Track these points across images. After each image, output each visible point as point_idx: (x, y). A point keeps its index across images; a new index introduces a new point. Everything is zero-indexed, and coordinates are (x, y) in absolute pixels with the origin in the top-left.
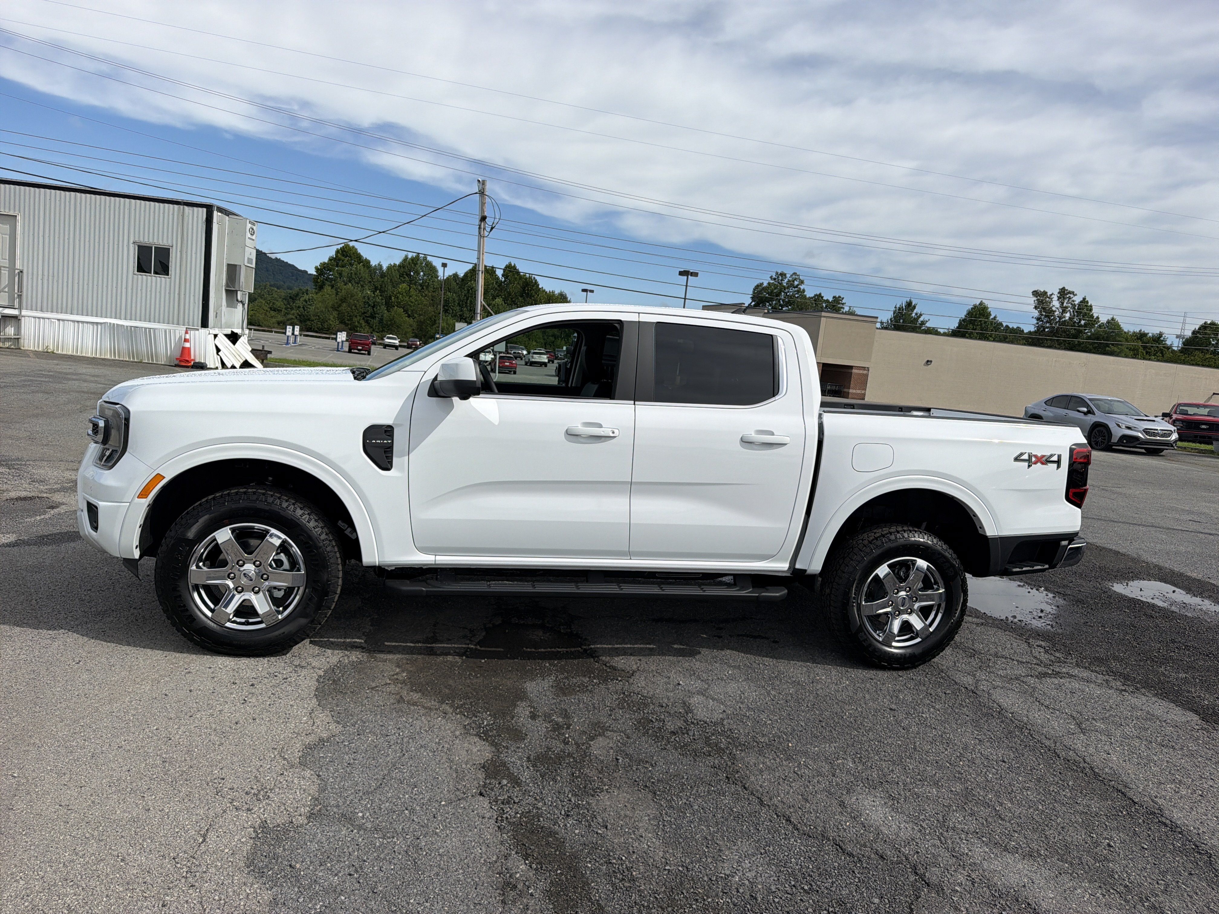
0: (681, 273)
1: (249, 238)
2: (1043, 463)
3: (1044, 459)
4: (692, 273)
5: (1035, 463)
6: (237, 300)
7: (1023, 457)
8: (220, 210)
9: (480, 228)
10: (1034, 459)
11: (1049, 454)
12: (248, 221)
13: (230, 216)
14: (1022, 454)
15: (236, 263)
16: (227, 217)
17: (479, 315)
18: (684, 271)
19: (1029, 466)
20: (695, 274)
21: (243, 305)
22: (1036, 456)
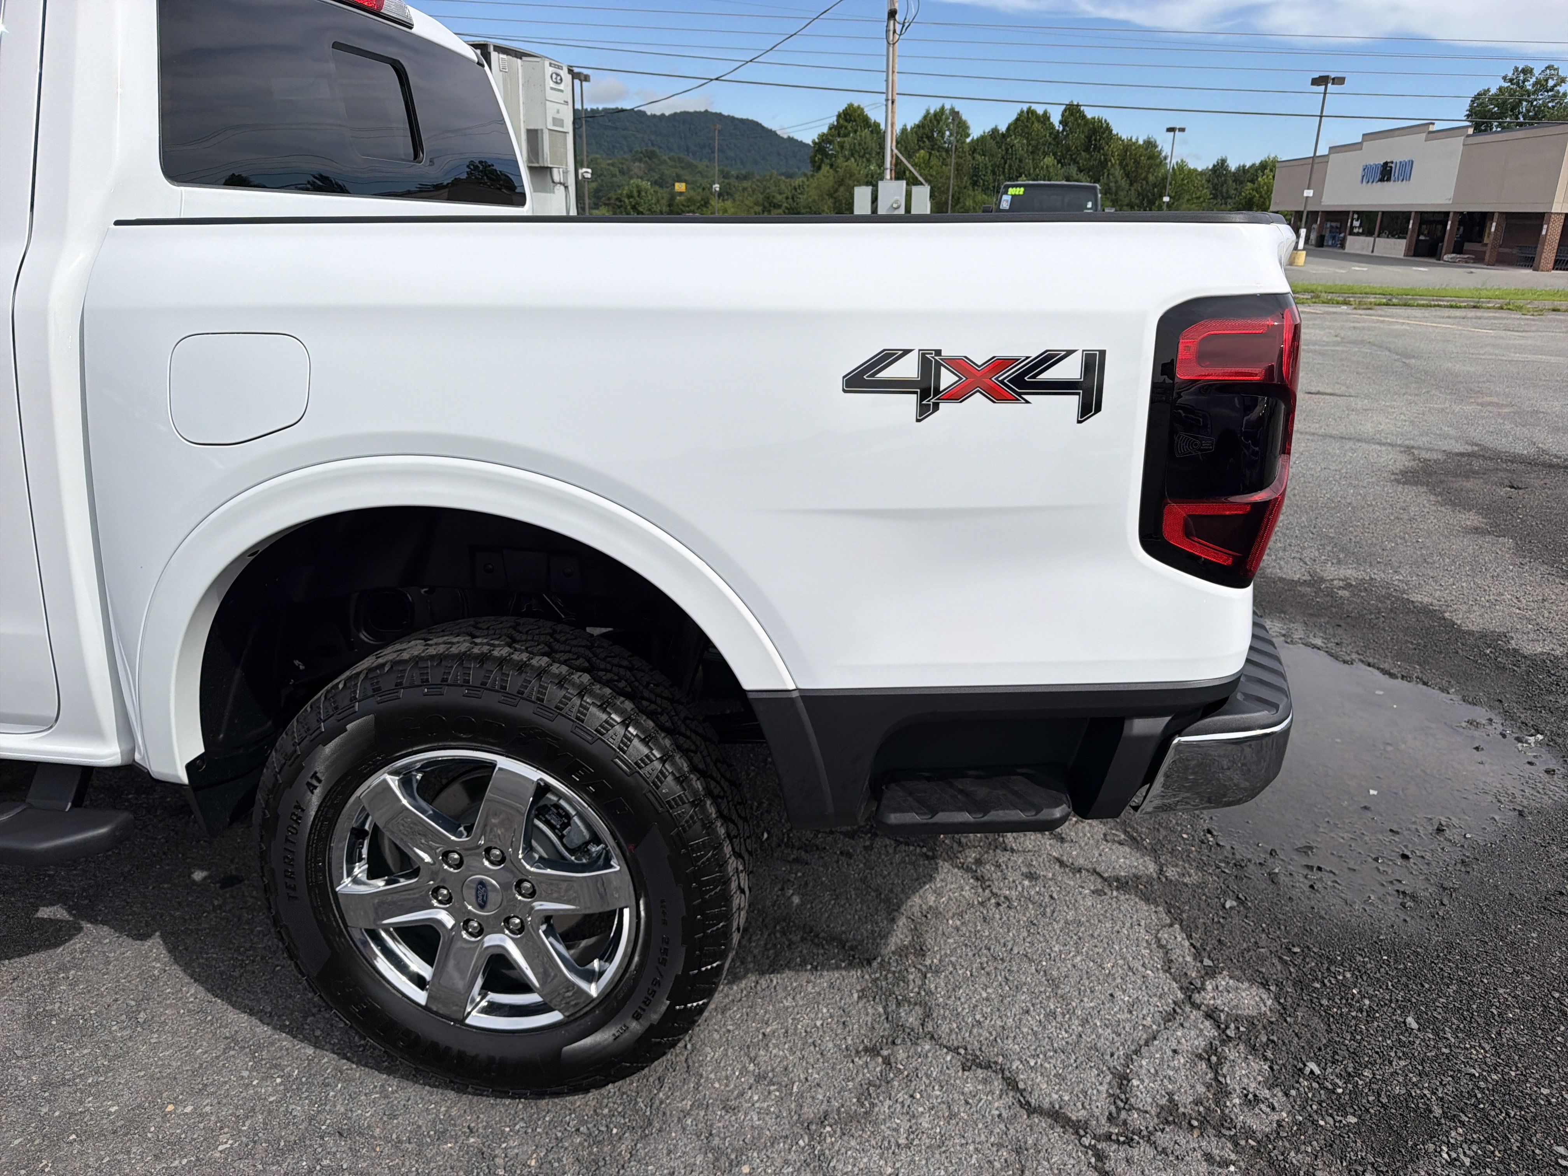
0: (1316, 82)
1: (552, 89)
2: (996, 395)
3: (1006, 375)
4: (1333, 79)
5: (957, 395)
6: (553, 182)
7: (890, 373)
8: (500, 49)
9: (887, 31)
10: (947, 379)
11: (1034, 353)
12: (547, 63)
13: (524, 58)
14: (887, 357)
15: (536, 128)
16: (519, 60)
17: (888, 172)
18: (1321, 77)
19: (924, 411)
20: (1340, 81)
21: (566, 187)
22: (959, 365)
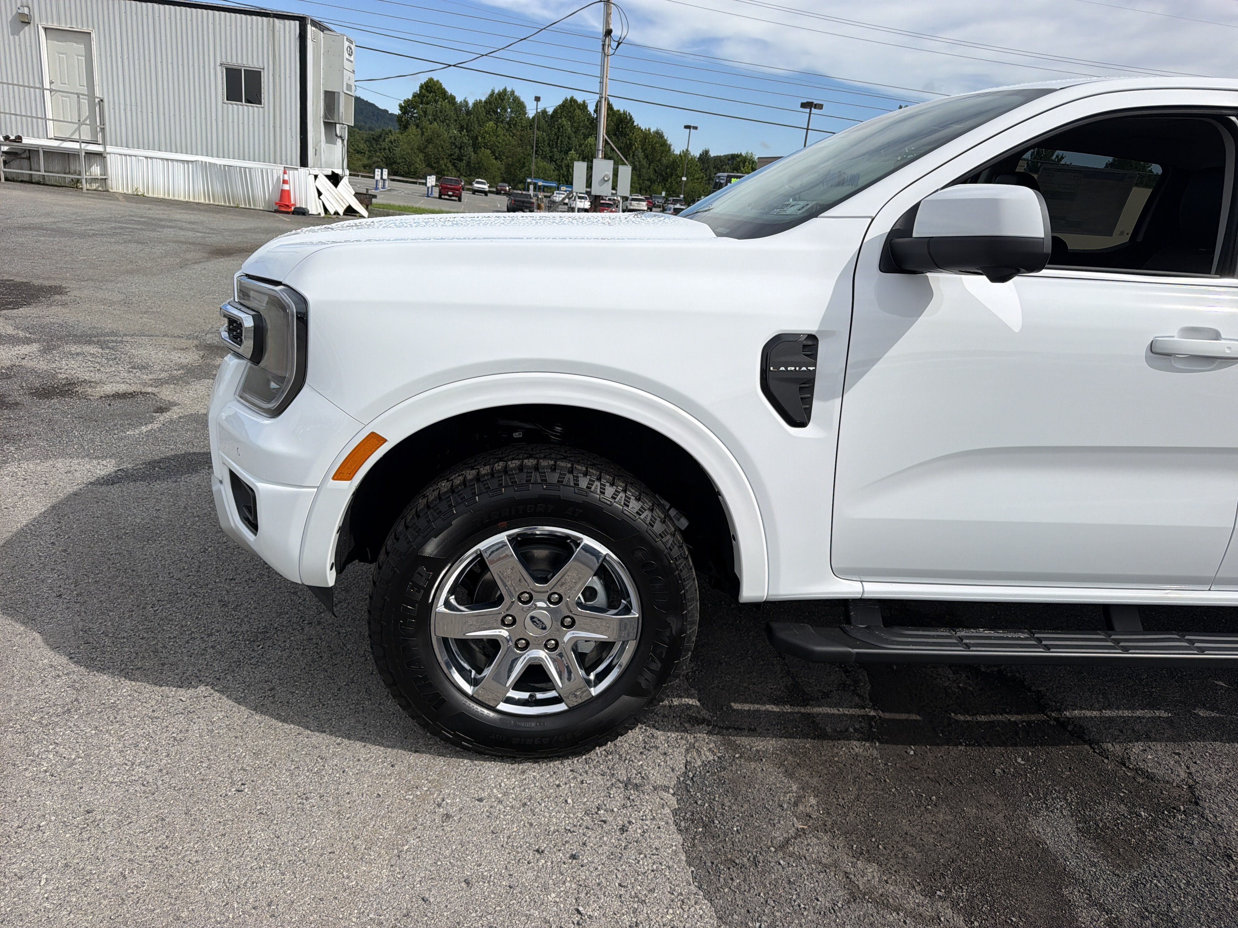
0: (804, 105)
1: (348, 60)
4: (816, 105)
6: (336, 135)
8: (315, 24)
9: (604, 45)
12: (345, 38)
13: (326, 31)
15: (334, 90)
16: (323, 33)
17: (600, 152)
18: (808, 103)
20: (820, 107)
21: (343, 140)
